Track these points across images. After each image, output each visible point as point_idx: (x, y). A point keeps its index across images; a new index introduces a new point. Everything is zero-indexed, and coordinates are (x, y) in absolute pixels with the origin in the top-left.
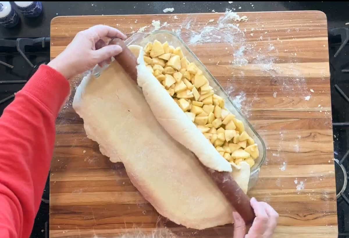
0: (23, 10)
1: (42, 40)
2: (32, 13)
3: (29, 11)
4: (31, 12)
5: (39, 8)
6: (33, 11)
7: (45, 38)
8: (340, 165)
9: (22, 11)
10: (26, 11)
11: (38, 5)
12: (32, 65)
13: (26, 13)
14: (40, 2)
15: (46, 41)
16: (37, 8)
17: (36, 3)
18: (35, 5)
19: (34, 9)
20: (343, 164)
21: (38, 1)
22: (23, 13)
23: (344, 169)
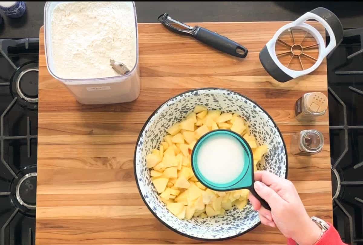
0: (6, 10)
1: (25, 41)
2: (15, 14)
3: (13, 12)
4: (15, 12)
5: (23, 9)
6: (16, 11)
7: (28, 39)
8: (333, 170)
9: (4, 12)
10: (9, 11)
11: (21, 5)
12: (15, 67)
13: (9, 13)
14: (23, 2)
15: (29, 42)
16: (20, 8)
17: (20, 3)
18: (18, 5)
19: (18, 9)
20: (337, 169)
21: (22, 1)
22: (6, 13)
23: (337, 174)
